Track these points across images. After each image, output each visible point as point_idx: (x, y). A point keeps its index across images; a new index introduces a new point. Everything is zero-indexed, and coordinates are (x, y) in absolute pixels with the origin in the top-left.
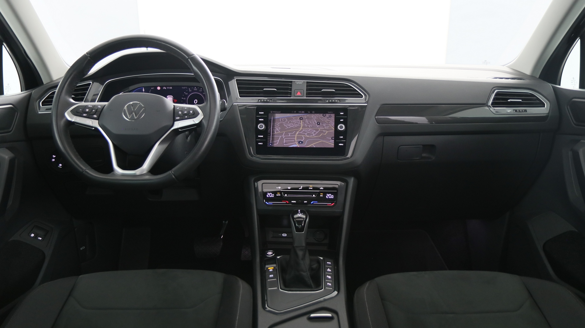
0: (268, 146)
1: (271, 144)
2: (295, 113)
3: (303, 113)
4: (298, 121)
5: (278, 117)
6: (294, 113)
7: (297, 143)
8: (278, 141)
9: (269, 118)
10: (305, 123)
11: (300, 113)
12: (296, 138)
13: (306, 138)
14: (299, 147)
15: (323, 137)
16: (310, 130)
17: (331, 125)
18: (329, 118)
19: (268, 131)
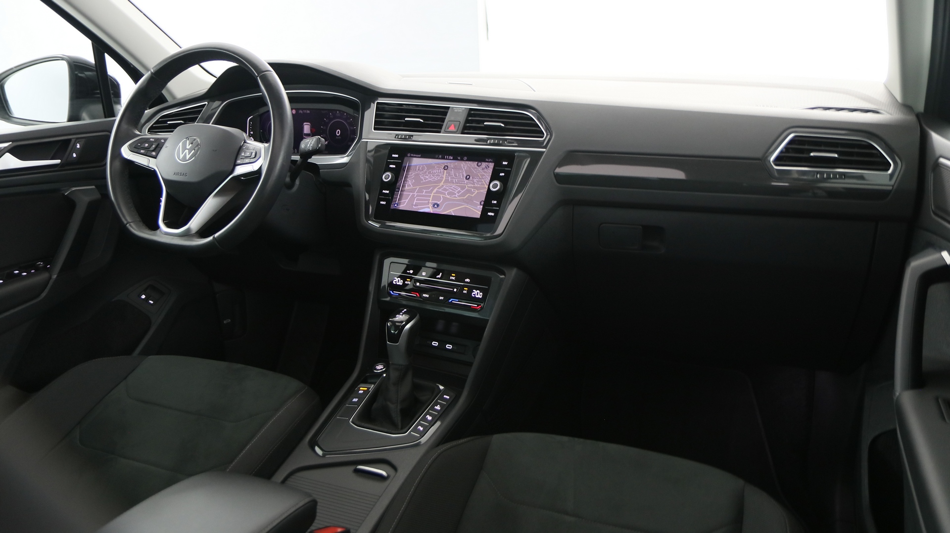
0: (392, 207)
1: (396, 205)
2: (440, 159)
3: (451, 159)
4: (441, 172)
5: (415, 164)
6: (438, 158)
7: (431, 206)
8: (407, 200)
9: (404, 165)
10: (449, 174)
11: (446, 159)
12: (431, 199)
13: (445, 199)
14: (432, 212)
15: (469, 201)
16: (454, 188)
17: (485, 181)
18: (485, 170)
19: (398, 184)
